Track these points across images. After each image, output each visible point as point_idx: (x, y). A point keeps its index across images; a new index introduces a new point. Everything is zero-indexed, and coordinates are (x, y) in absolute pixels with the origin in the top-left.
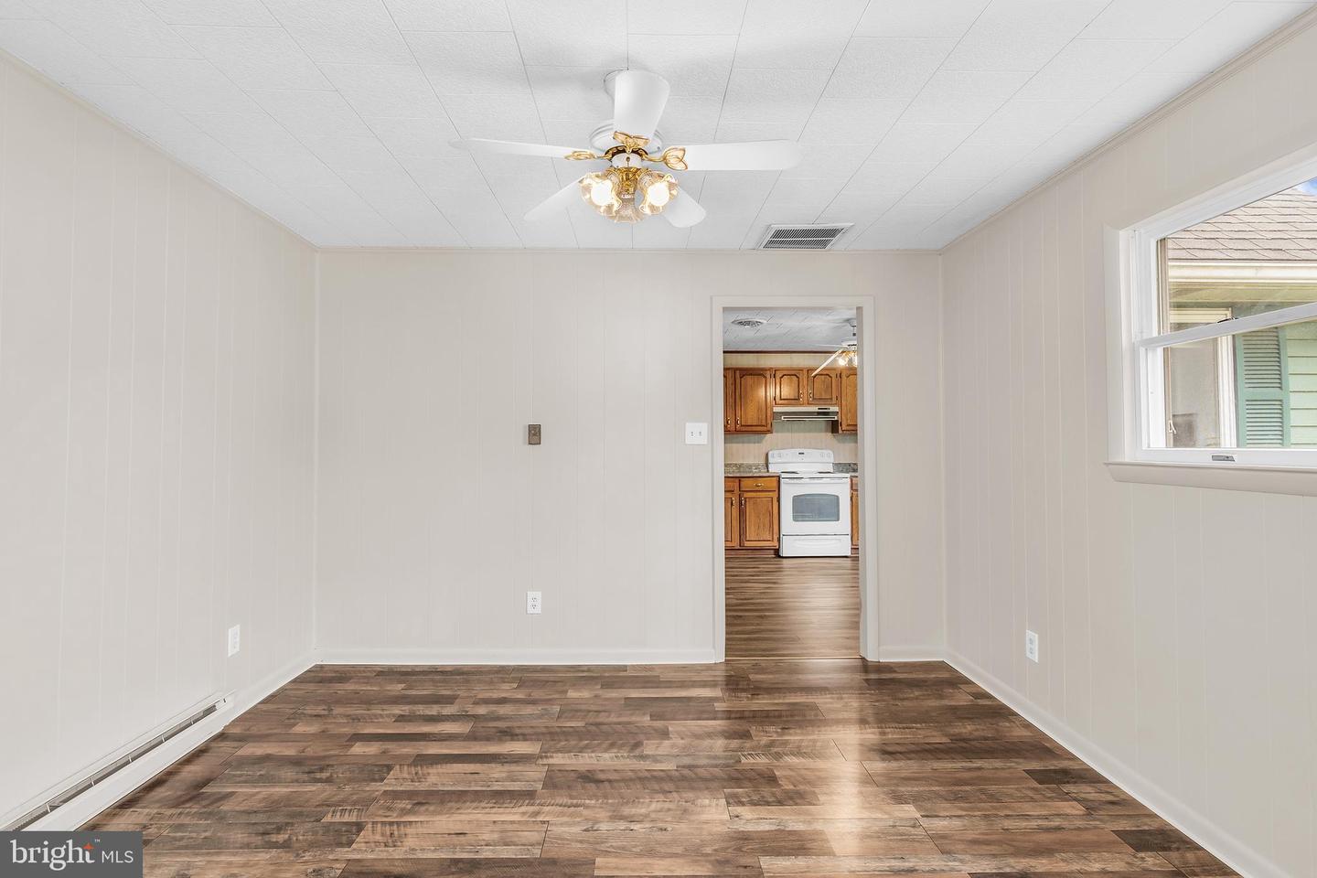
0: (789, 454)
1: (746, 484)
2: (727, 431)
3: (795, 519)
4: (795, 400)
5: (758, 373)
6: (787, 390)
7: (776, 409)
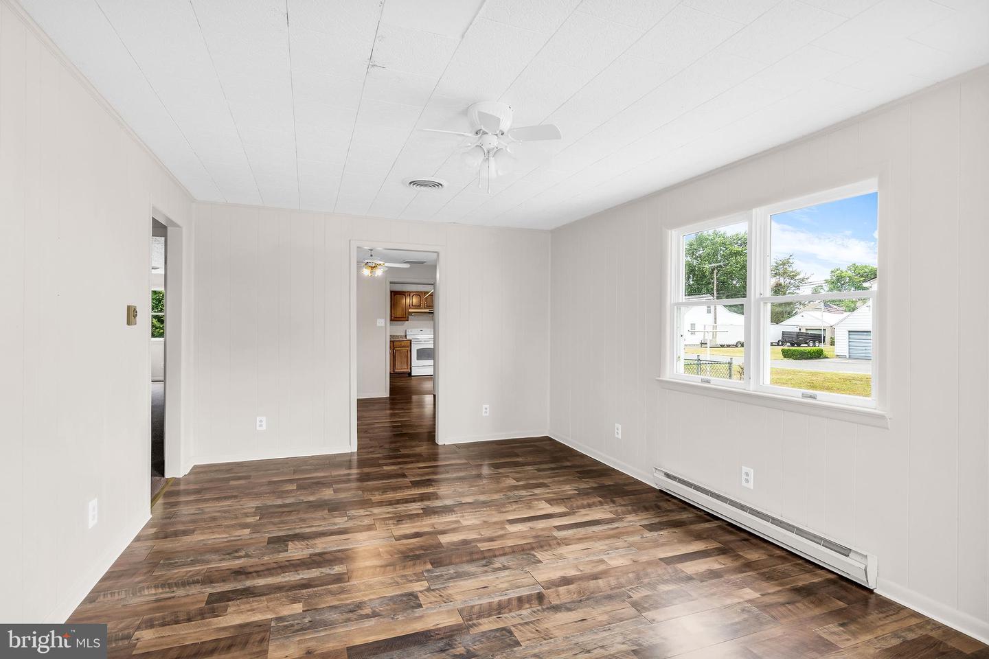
0: (415, 331)
1: (396, 344)
2: (391, 320)
3: (417, 359)
4: (418, 306)
5: (402, 294)
6: (415, 300)
7: (410, 310)
